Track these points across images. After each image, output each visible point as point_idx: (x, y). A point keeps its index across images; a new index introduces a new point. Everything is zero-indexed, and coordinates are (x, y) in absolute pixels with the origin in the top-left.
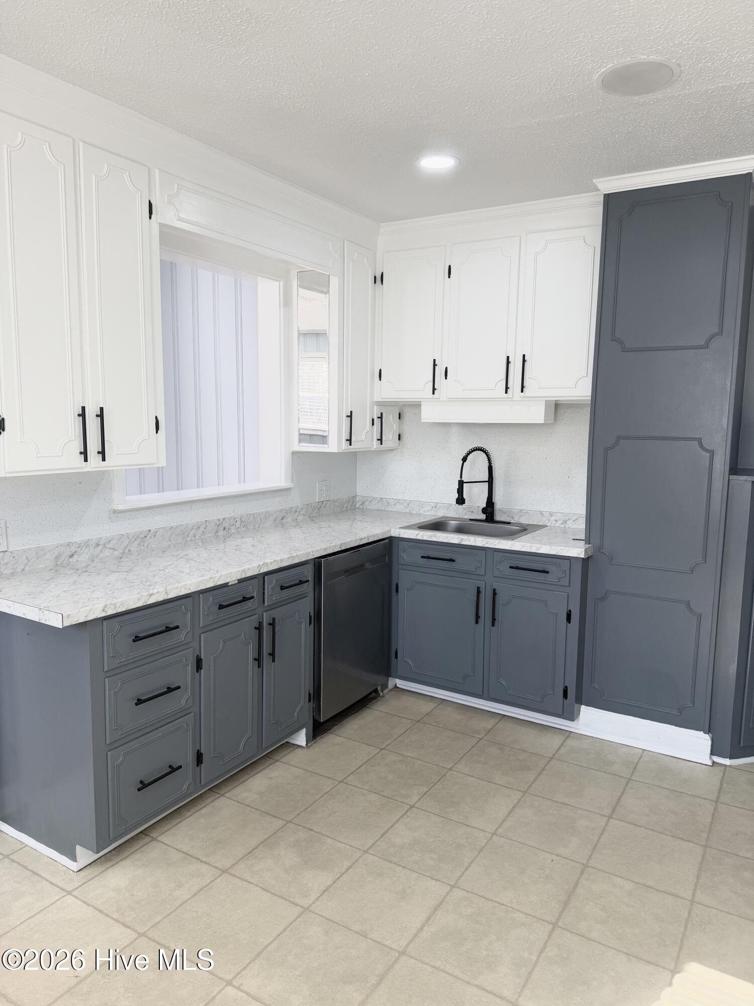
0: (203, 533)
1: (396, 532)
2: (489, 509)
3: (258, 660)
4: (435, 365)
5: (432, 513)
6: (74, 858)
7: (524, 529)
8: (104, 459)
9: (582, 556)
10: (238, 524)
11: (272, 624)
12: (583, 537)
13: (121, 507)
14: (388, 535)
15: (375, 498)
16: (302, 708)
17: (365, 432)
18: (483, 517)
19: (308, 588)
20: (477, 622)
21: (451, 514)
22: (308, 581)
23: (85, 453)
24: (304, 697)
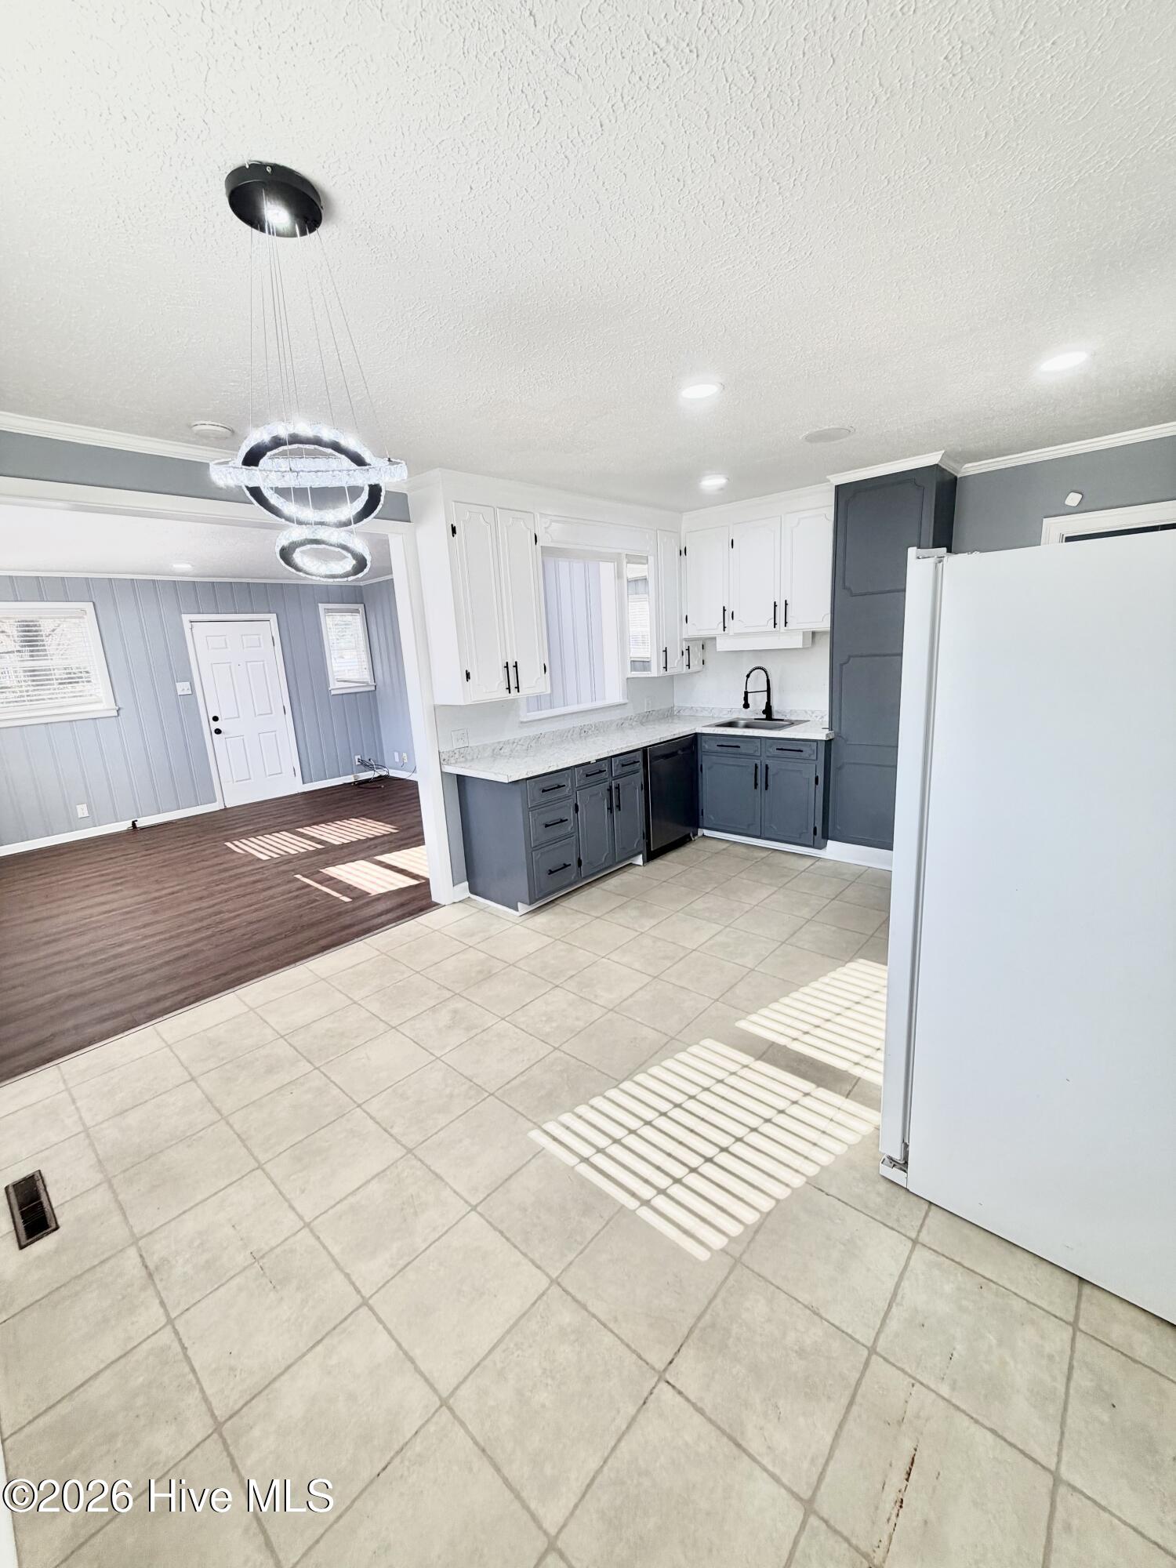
0: (572, 735)
1: (699, 730)
2: (768, 710)
3: (610, 809)
4: (724, 610)
5: (729, 715)
6: (517, 910)
7: (792, 723)
8: (518, 691)
9: (824, 739)
10: (593, 729)
11: (618, 788)
12: (828, 727)
13: (525, 720)
14: (694, 732)
15: (687, 708)
16: (638, 840)
17: (676, 661)
18: (764, 716)
19: (639, 766)
20: (756, 788)
21: (743, 716)
22: (638, 762)
23: (509, 689)
24: (640, 835)
